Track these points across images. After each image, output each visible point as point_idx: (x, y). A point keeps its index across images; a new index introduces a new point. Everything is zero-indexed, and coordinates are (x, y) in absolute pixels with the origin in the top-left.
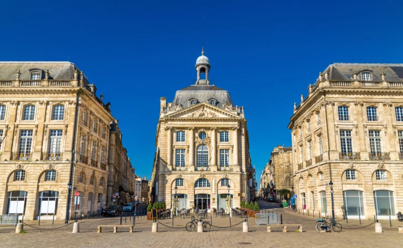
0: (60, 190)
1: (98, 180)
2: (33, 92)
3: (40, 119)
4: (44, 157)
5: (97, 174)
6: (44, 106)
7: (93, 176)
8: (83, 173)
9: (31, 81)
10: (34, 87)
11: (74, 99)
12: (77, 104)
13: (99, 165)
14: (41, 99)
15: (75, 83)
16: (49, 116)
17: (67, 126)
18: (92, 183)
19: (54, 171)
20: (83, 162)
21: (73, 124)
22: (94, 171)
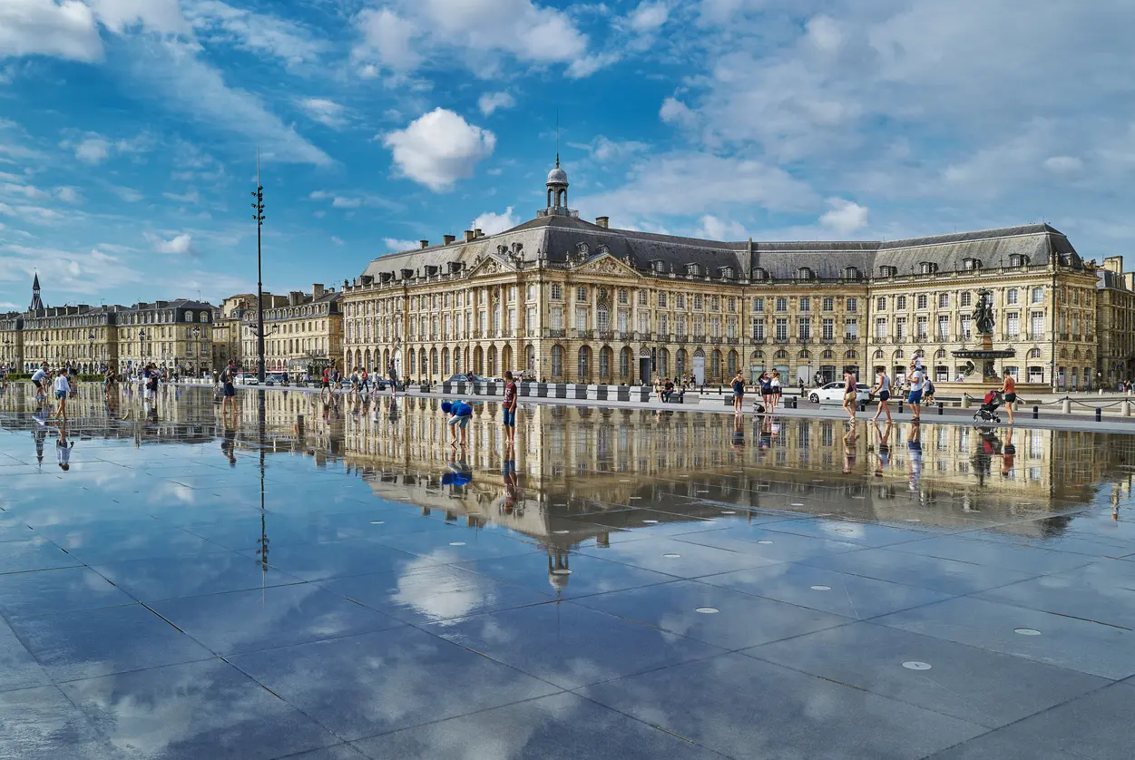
0: (1045, 366)
1: (1083, 354)
2: (1015, 279)
3: (1023, 302)
4: (1029, 337)
5: (1080, 348)
6: (1025, 291)
7: (1076, 350)
8: (1064, 350)
9: (1011, 268)
10: (1017, 273)
11: (1051, 283)
12: (1054, 287)
13: (1083, 337)
14: (1023, 285)
15: (1051, 266)
16: (1030, 300)
17: (1046, 309)
18: (1075, 357)
19: (1038, 349)
20: (1064, 339)
21: (1051, 306)
22: (1077, 346)
